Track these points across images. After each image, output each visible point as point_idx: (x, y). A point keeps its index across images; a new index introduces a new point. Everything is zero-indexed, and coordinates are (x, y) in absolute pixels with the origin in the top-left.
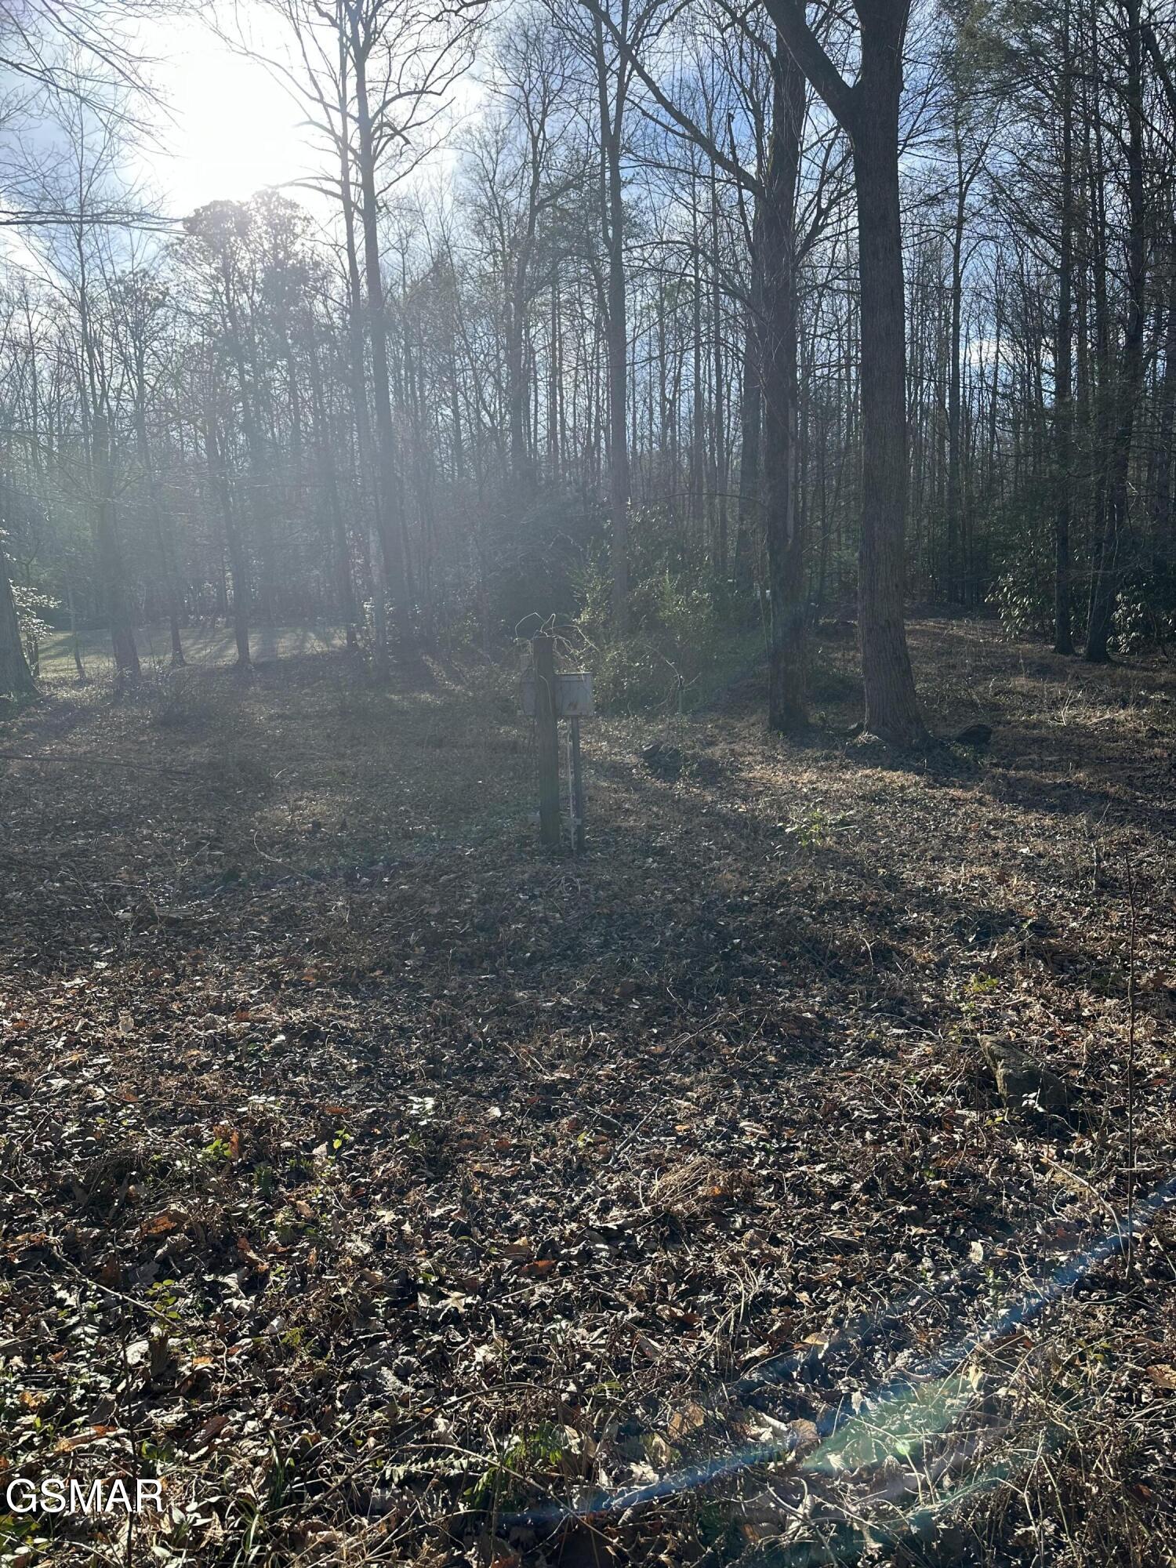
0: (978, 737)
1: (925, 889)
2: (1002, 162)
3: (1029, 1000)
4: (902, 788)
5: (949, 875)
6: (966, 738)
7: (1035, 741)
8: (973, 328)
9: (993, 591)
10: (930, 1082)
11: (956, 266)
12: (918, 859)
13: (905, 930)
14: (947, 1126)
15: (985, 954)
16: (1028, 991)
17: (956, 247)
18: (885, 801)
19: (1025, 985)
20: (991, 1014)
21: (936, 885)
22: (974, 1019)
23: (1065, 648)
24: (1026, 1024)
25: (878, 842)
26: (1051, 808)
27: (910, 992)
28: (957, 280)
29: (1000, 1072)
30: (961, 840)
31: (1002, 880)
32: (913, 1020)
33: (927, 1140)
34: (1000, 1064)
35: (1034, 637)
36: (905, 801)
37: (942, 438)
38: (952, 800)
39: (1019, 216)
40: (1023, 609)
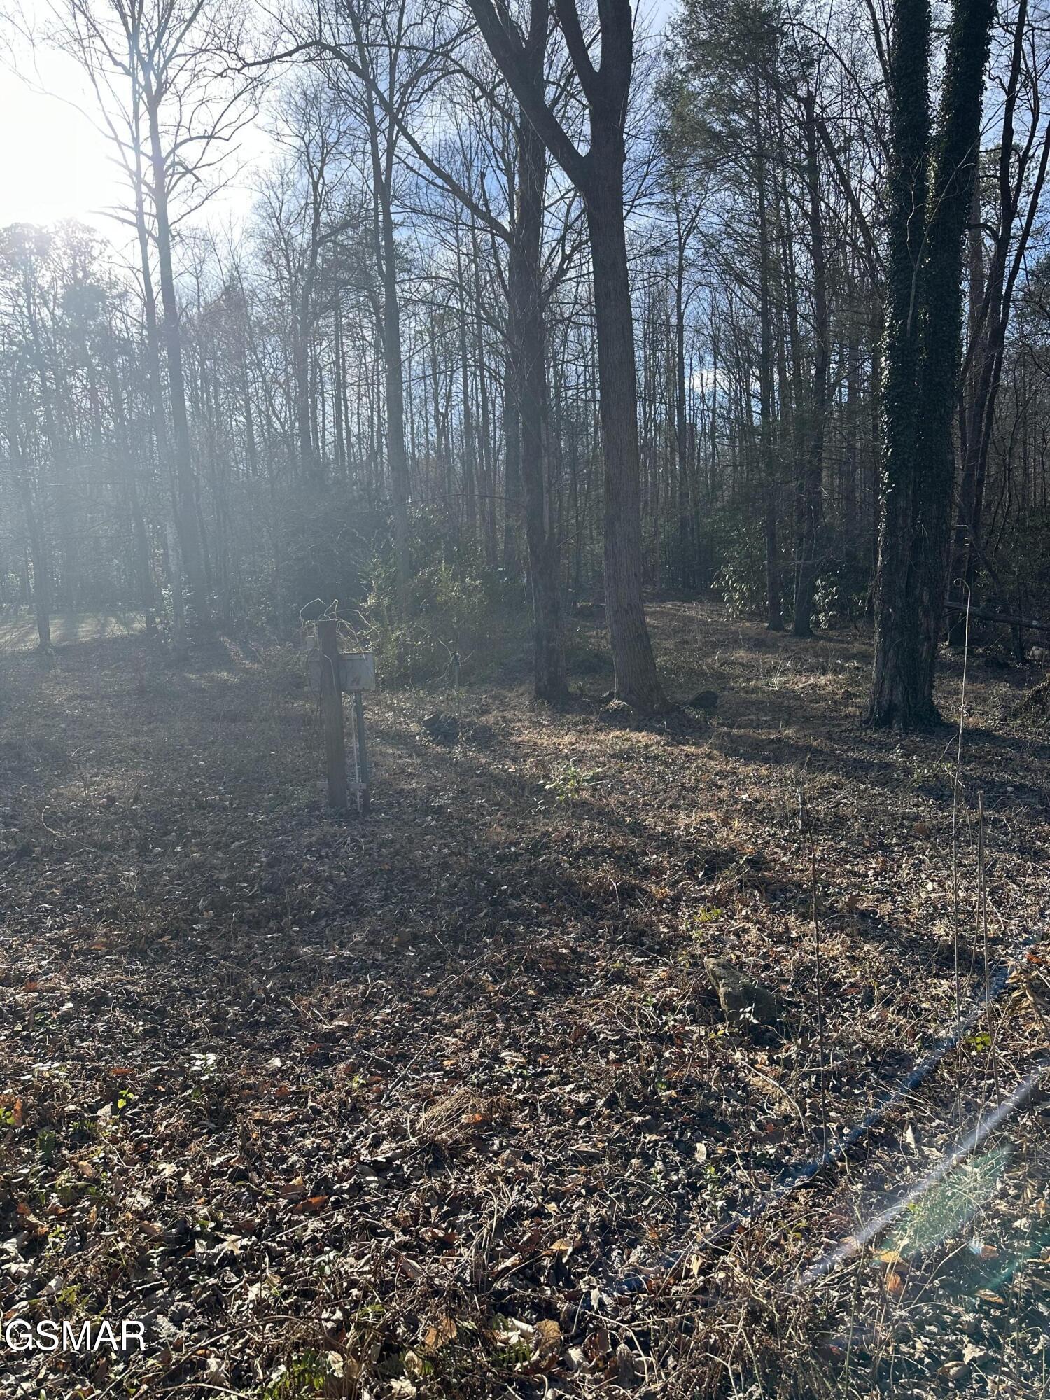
0: (707, 702)
1: (664, 834)
2: (711, 222)
3: (748, 925)
4: (646, 746)
5: (683, 820)
6: (698, 703)
7: (753, 703)
8: (696, 359)
9: (717, 579)
10: (664, 1004)
11: (679, 307)
12: (659, 807)
13: (646, 869)
14: (678, 1041)
15: (712, 887)
16: (747, 918)
17: (679, 291)
18: (632, 758)
19: (744, 913)
20: (717, 939)
21: (672, 829)
22: (702, 945)
23: (777, 626)
24: (745, 947)
25: (626, 794)
26: (766, 760)
27: (650, 924)
28: (680, 317)
29: (722, 990)
30: (694, 789)
31: (726, 823)
32: (651, 949)
33: (660, 1056)
34: (721, 983)
35: (752, 616)
36: (648, 758)
37: (673, 451)
38: (687, 756)
39: (727, 267)
40: (742, 593)
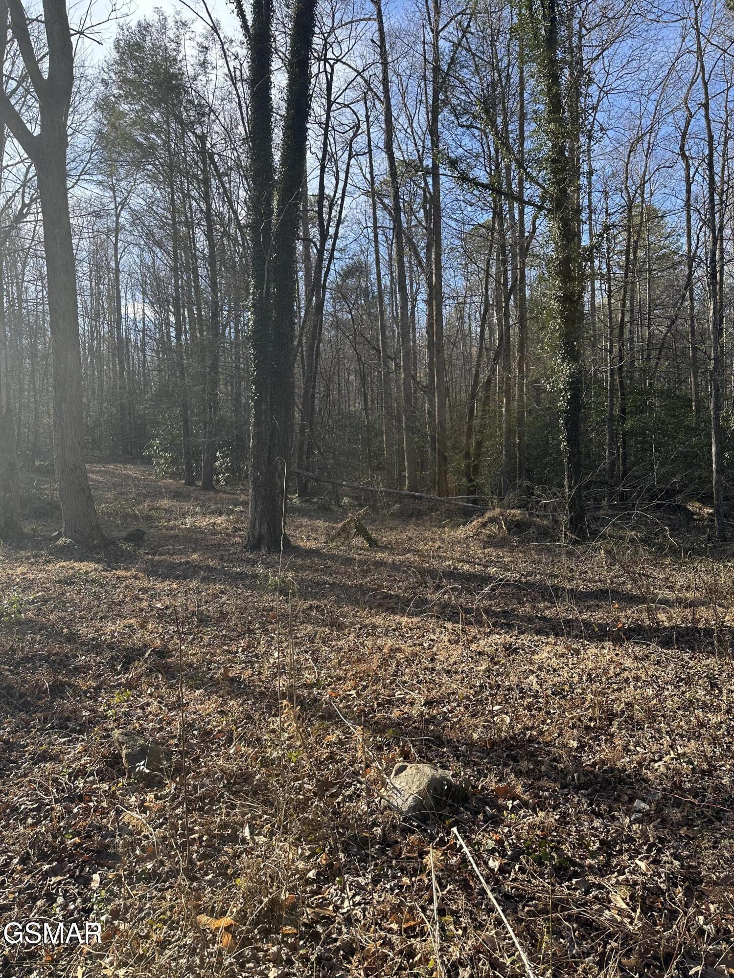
0: (137, 538)
1: (93, 639)
2: (136, 202)
3: (151, 700)
4: (87, 573)
5: (110, 627)
6: (128, 539)
7: (171, 537)
8: (129, 296)
9: (148, 448)
10: (79, 771)
11: (116, 256)
12: (92, 619)
13: (76, 669)
14: (87, 798)
15: (126, 676)
16: (151, 695)
17: (116, 245)
18: (74, 582)
19: (149, 692)
20: (126, 714)
21: (100, 635)
22: (115, 721)
23: (190, 482)
24: (147, 716)
25: (66, 611)
26: (177, 577)
27: (74, 711)
28: (117, 264)
29: (124, 752)
30: (120, 604)
31: (143, 626)
32: (74, 731)
33: (70, 812)
34: (123, 747)
35: (173, 476)
36: (87, 581)
37: (113, 355)
38: (118, 578)
39: (150, 235)
40: (166, 459)
